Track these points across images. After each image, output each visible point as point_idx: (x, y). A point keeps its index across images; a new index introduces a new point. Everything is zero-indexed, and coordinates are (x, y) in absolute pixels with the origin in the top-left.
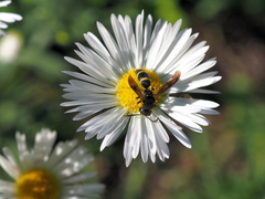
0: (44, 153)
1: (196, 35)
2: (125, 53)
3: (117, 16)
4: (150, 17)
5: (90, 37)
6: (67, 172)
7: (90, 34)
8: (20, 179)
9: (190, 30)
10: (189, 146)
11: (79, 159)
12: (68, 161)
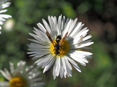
0: (21, 70)
1: (83, 25)
2: (54, 31)
3: (51, 17)
4: (64, 17)
5: (39, 25)
6: (30, 78)
7: (39, 23)
8: (11, 80)
9: (81, 23)
10: (80, 71)
11: (35, 73)
12: (30, 73)
